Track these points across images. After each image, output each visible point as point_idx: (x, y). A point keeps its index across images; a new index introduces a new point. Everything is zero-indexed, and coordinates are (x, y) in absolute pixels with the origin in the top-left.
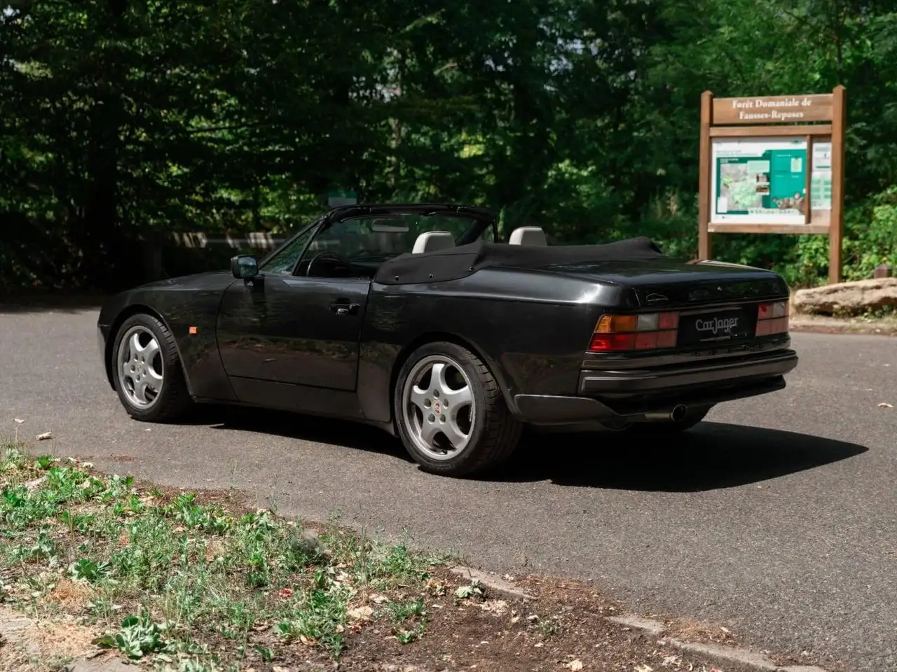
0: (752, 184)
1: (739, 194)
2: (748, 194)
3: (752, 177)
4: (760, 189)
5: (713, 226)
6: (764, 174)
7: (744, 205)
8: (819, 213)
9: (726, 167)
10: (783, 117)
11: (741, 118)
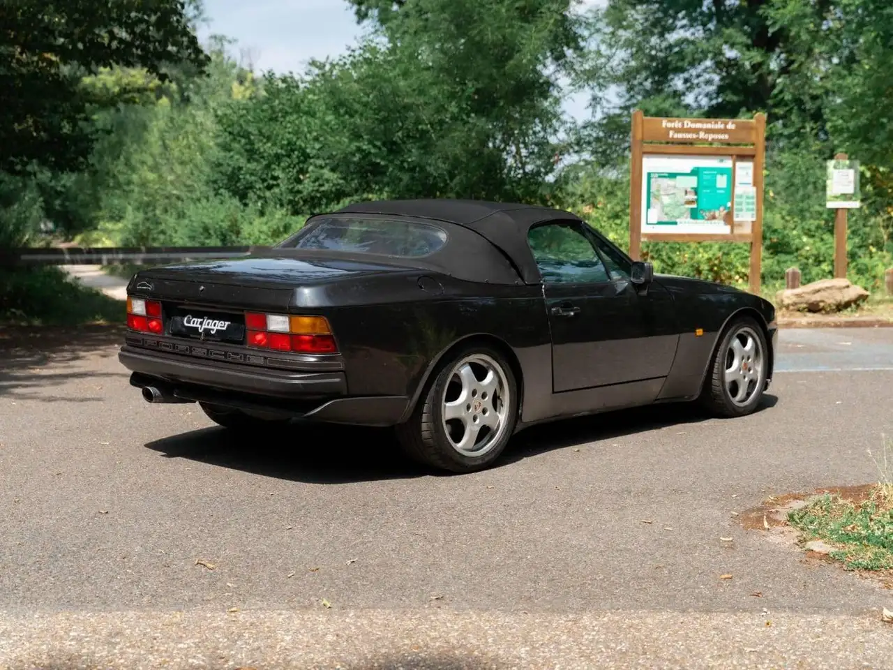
0: (681, 197)
1: (668, 206)
2: (678, 206)
3: (681, 192)
4: (688, 202)
5: (644, 234)
6: (692, 188)
7: (672, 216)
8: (740, 224)
9: (656, 181)
10: (710, 137)
11: (671, 136)
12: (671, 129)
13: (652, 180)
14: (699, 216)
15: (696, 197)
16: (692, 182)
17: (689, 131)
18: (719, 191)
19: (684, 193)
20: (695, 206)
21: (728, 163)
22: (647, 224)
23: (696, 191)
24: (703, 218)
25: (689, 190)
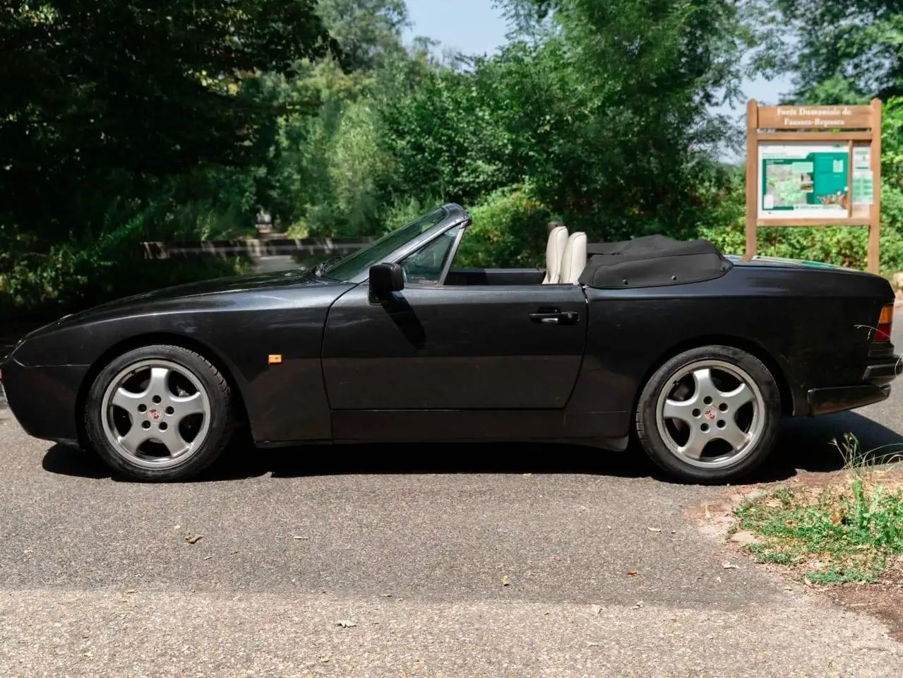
0: (797, 183)
1: (783, 192)
2: (793, 192)
3: (797, 176)
4: (804, 187)
5: (761, 220)
6: (809, 174)
7: (789, 202)
8: (858, 208)
9: (771, 168)
10: (826, 124)
11: (786, 123)
12: (785, 116)
13: (769, 167)
14: (816, 200)
15: (812, 182)
16: (809, 167)
17: (805, 118)
18: (836, 176)
19: (800, 179)
20: (811, 191)
21: (845, 149)
22: (764, 209)
23: (812, 176)
24: (820, 203)
25: (805, 175)
